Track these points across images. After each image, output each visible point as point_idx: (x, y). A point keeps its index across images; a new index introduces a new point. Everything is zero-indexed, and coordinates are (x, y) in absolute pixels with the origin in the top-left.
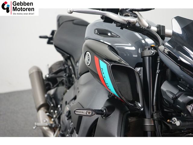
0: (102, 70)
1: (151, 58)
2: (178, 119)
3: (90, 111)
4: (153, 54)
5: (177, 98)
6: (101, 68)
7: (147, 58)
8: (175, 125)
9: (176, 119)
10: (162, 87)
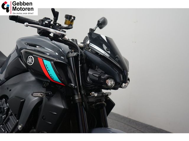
0: (46, 66)
1: (73, 58)
2: (95, 93)
3: (42, 94)
4: (76, 55)
5: (100, 76)
6: (45, 64)
7: (71, 58)
8: (94, 96)
9: (94, 93)
10: (89, 72)
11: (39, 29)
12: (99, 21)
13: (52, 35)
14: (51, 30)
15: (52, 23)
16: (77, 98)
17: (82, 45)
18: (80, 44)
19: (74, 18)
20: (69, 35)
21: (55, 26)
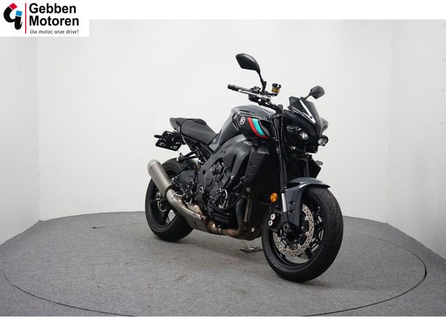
0: (253, 123)
11: (250, 95)
12: (311, 90)
13: (260, 100)
14: (259, 96)
15: (261, 91)
16: (277, 150)
17: (287, 109)
18: (286, 107)
19: (280, 86)
20: (274, 101)
21: (263, 92)
